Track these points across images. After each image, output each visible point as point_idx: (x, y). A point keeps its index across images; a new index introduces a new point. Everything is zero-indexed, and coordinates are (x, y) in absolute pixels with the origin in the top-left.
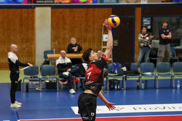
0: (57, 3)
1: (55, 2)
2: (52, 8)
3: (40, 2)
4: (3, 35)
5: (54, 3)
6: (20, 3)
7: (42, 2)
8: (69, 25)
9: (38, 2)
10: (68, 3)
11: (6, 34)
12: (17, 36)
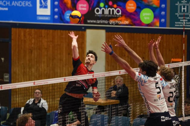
0: (112, 24)
1: (111, 23)
2: (106, 31)
3: (92, 21)
4: (48, 66)
5: (109, 24)
6: (68, 22)
7: (95, 22)
8: (128, 57)
9: (89, 21)
10: (127, 25)
11: (51, 65)
12: (64, 68)
